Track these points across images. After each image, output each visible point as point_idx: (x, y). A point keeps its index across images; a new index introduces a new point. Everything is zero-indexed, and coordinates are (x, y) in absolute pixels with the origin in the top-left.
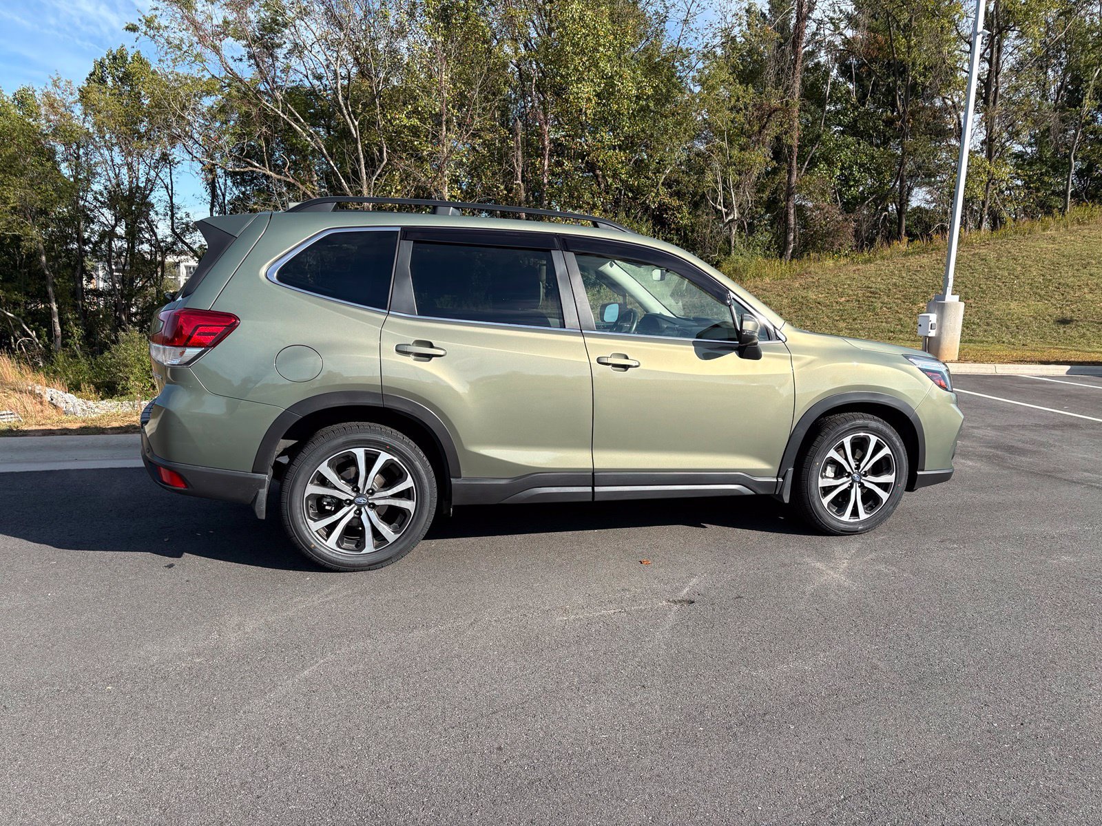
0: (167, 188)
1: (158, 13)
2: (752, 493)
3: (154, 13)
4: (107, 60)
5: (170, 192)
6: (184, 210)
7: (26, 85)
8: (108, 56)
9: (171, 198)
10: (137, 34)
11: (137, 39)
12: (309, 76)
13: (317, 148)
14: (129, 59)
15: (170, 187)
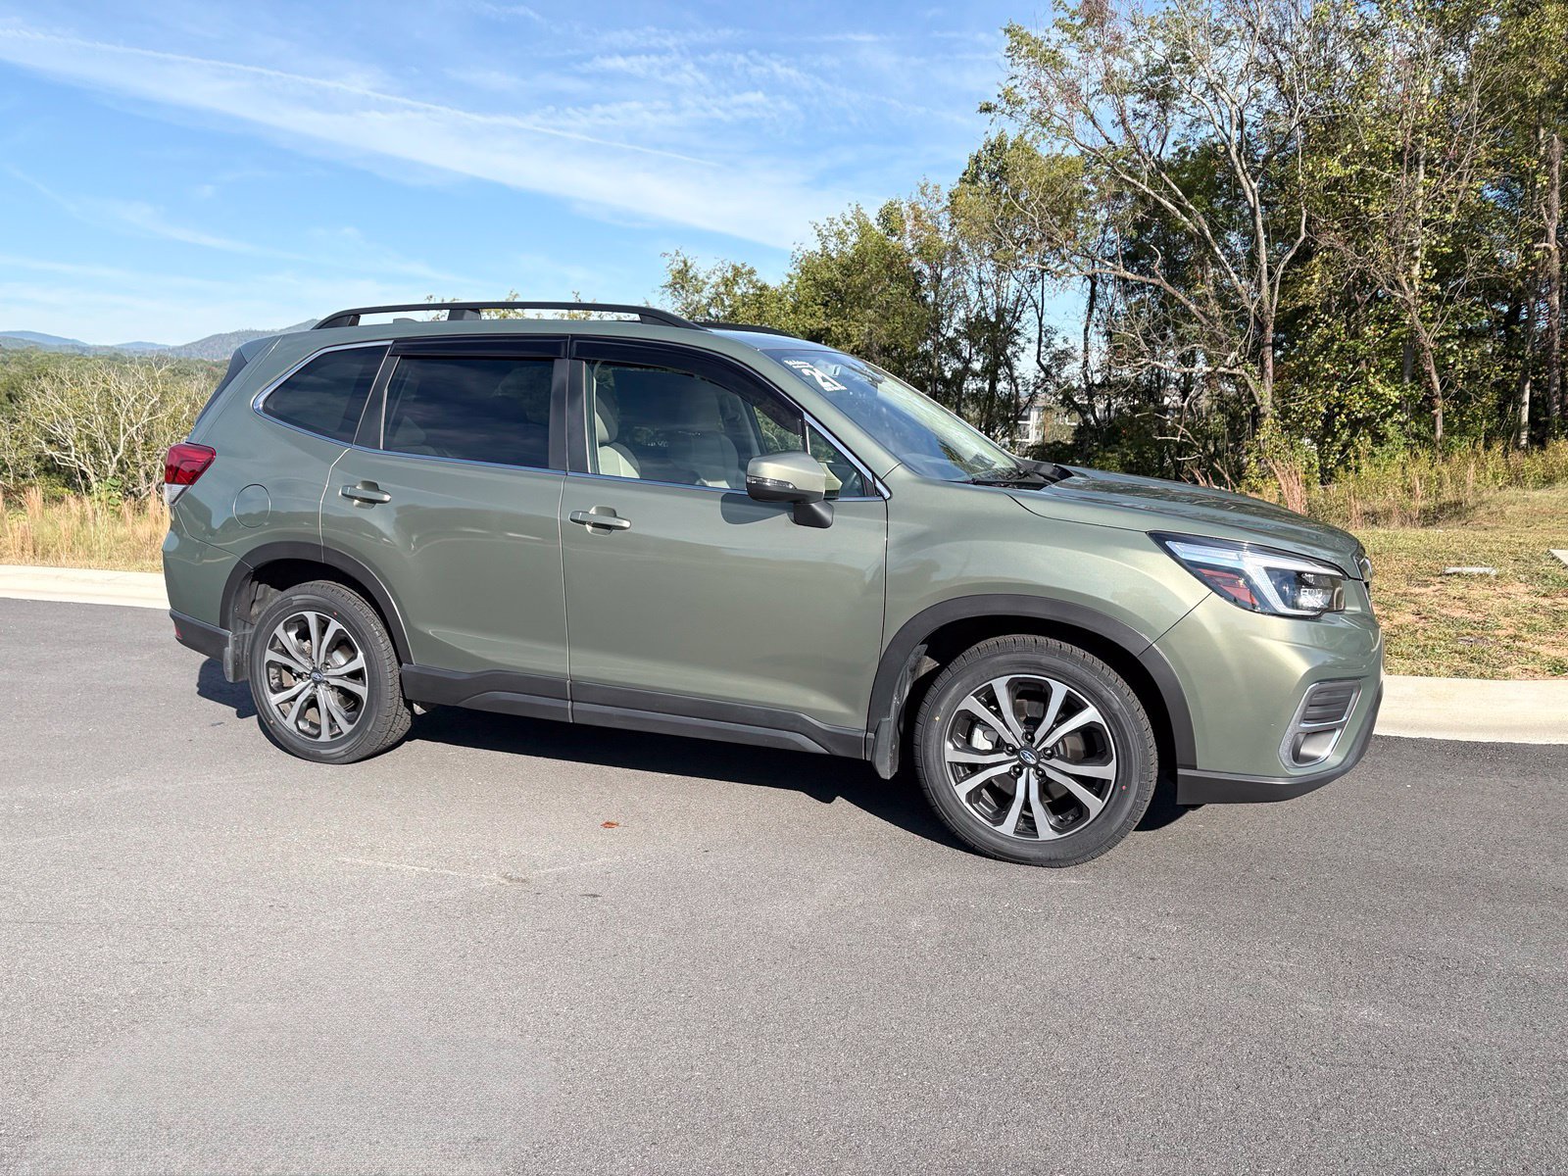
0: (1036, 307)
1: (1017, 82)
2: (824, 751)
3: (1012, 84)
4: (984, 153)
5: (1040, 311)
6: (1061, 335)
7: (894, 198)
8: (985, 147)
9: (1040, 319)
10: (992, 115)
11: (992, 120)
12: (1225, 126)
13: (1196, 230)
14: (1009, 146)
15: (1040, 306)
